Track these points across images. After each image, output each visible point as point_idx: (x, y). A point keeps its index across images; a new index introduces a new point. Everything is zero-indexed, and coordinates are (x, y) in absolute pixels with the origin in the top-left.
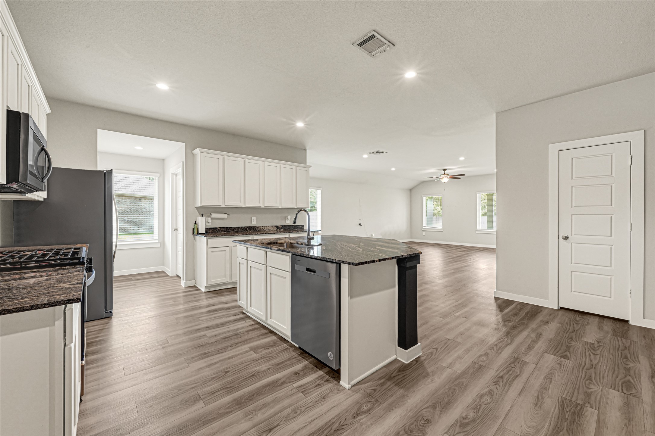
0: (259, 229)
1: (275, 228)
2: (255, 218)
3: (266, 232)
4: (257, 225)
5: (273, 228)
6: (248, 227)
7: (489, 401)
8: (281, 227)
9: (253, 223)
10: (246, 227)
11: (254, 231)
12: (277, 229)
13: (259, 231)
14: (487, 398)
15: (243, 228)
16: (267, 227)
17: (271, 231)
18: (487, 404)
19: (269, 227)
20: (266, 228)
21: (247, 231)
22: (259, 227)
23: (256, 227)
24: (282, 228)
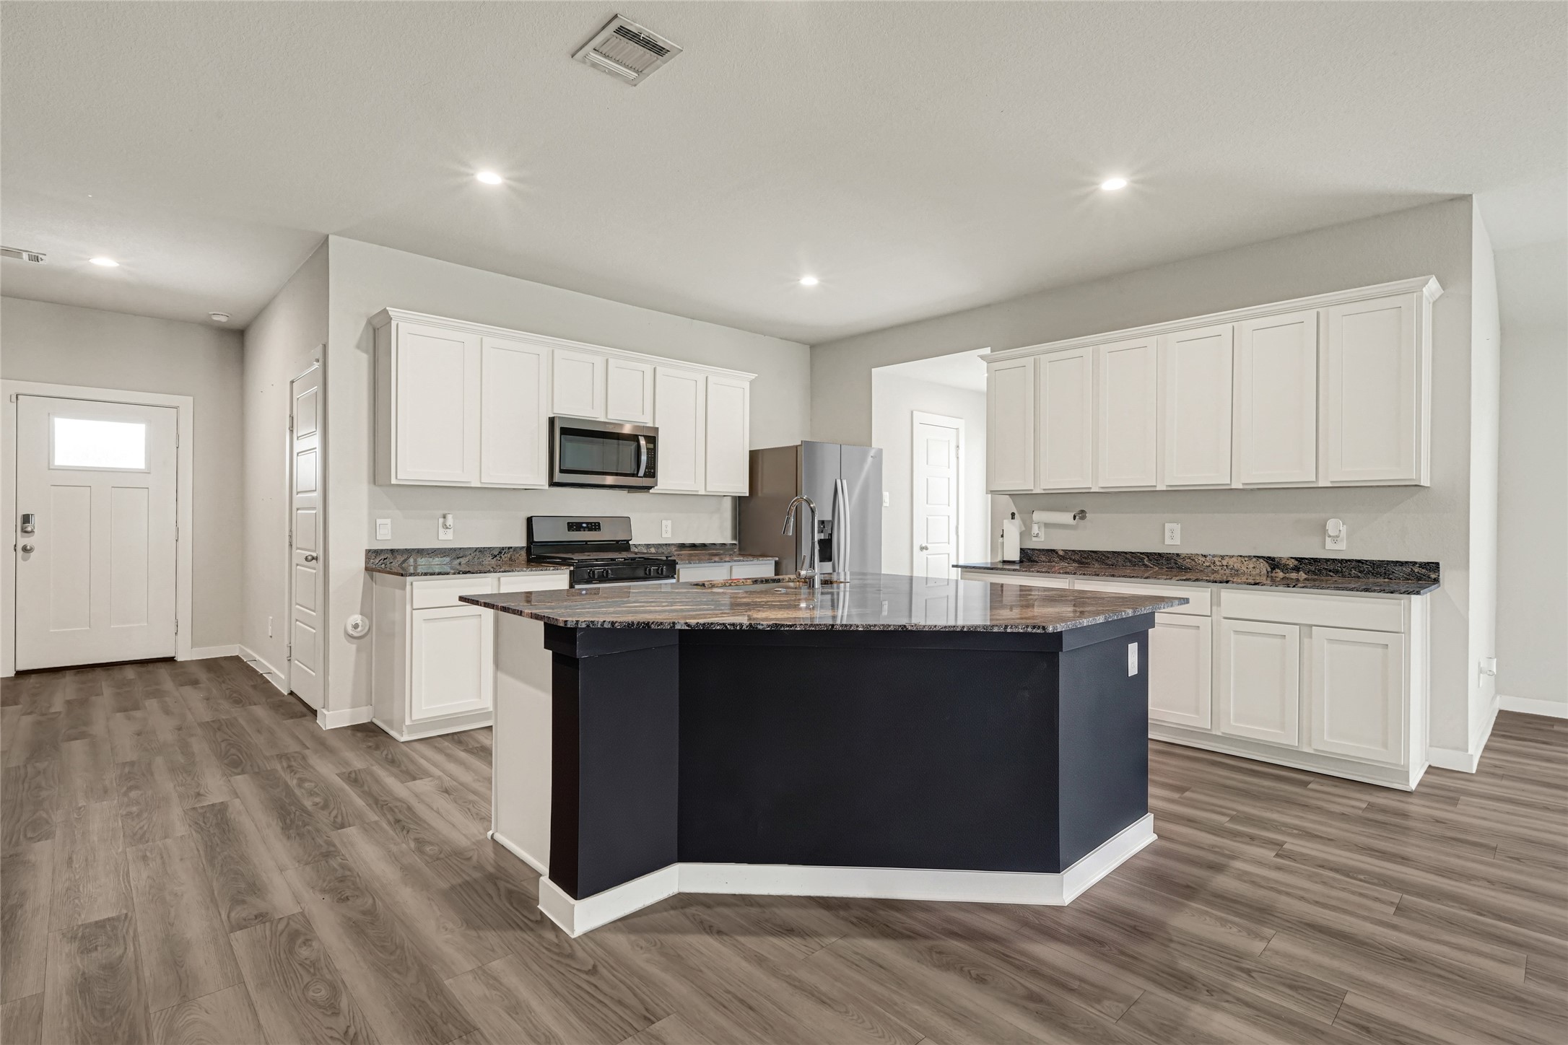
0: (1188, 563)
1: (1264, 567)
2: (1177, 527)
3: (1218, 577)
4: (1184, 551)
5: (1251, 566)
6: (1148, 555)
7: (311, 993)
8: (1292, 563)
9: (1168, 541)
10: (1141, 553)
11: (1172, 568)
12: (1273, 569)
13: (1187, 569)
14: (322, 993)
15: (1130, 557)
16: (1223, 557)
17: (1244, 573)
18: (305, 987)
19: (1234, 559)
20: (1218, 563)
21: (1146, 566)
22: (1190, 557)
23: (1178, 555)
24: (1297, 569)
